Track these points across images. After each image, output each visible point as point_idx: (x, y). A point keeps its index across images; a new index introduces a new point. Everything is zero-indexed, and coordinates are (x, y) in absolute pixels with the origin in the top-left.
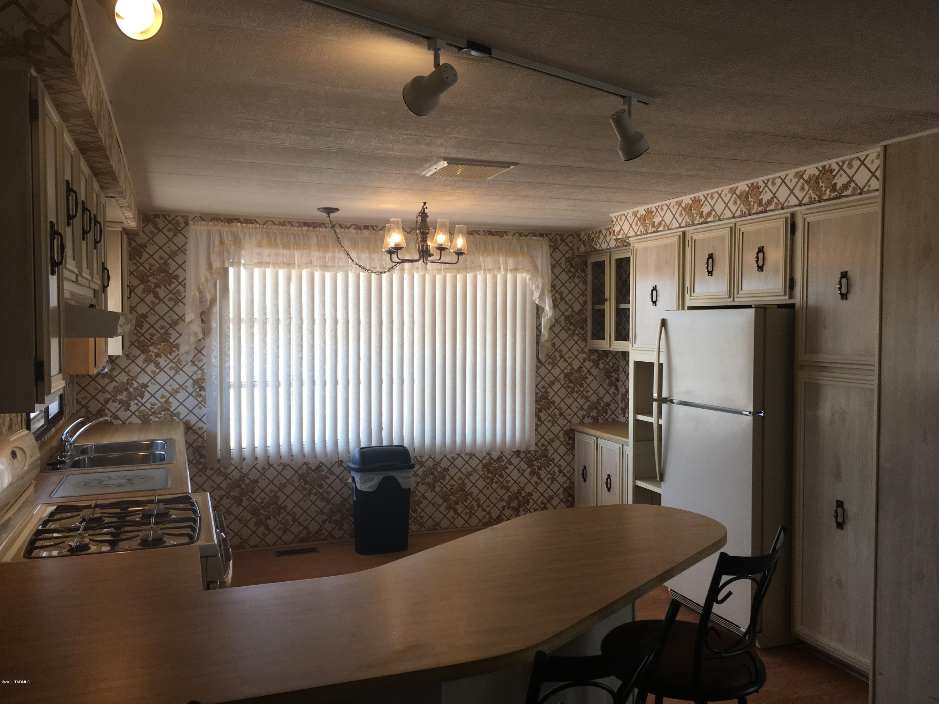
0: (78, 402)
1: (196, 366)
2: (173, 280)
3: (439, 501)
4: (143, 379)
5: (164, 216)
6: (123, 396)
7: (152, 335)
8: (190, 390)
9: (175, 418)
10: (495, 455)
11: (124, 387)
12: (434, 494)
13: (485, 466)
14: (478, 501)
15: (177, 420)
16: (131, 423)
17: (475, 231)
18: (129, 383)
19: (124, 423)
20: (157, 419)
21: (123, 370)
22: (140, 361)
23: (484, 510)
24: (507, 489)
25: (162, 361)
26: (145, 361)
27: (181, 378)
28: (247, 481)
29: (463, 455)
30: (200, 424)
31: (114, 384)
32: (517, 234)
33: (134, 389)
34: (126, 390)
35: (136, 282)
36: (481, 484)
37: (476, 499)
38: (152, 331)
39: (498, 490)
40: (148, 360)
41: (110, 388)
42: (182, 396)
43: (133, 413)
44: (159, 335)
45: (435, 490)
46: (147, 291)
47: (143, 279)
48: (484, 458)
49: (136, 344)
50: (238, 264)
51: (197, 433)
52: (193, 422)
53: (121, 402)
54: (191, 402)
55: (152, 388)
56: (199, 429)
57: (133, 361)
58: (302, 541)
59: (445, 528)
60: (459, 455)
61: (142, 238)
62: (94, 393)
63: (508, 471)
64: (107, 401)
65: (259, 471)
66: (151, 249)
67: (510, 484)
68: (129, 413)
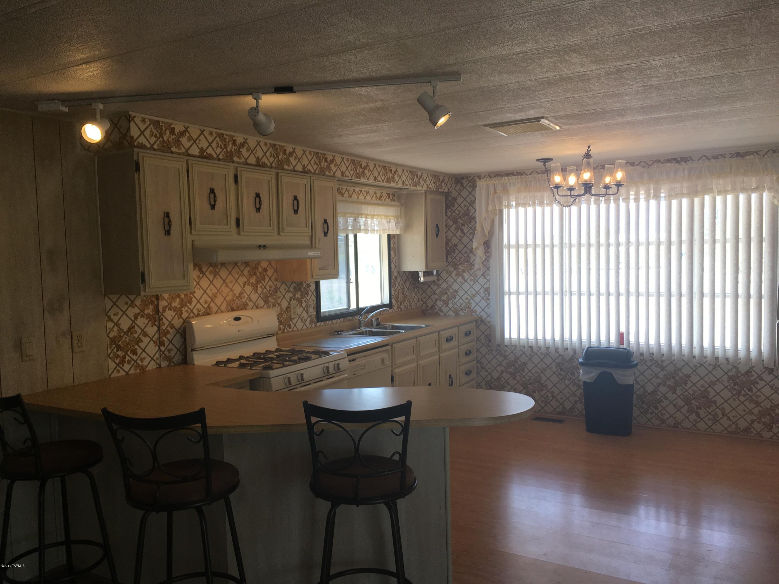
0: (422, 300)
1: (486, 278)
2: (472, 220)
3: (681, 403)
4: (455, 286)
5: (467, 178)
6: (444, 298)
7: (460, 258)
8: (483, 295)
9: (474, 313)
10: (743, 369)
11: (445, 292)
12: (675, 396)
13: (730, 378)
14: (723, 409)
15: (475, 315)
16: (449, 315)
17: (721, 154)
18: (448, 289)
19: (445, 315)
20: (463, 314)
21: (445, 281)
22: (453, 275)
23: (729, 419)
24: (758, 404)
25: (466, 275)
26: (456, 275)
27: (477, 287)
28: (519, 363)
29: (706, 365)
30: (488, 319)
31: (440, 289)
32: (771, 152)
33: (451, 293)
34: (446, 293)
35: (451, 223)
36: (726, 394)
37: (720, 408)
38: (460, 255)
39: (747, 403)
40: (458, 275)
41: (438, 292)
42: (478, 299)
43: (450, 309)
44: (464, 258)
45: (676, 392)
46: (458, 228)
47: (455, 221)
48: (730, 370)
49: (451, 264)
50: (509, 206)
51: (487, 325)
52: (484, 318)
53: (444, 301)
54: (483, 304)
55: (461, 293)
56: (488, 322)
57: (450, 275)
58: (559, 413)
59: (687, 428)
60: (701, 365)
61: (454, 194)
62: (430, 294)
63: (759, 387)
64: (436, 300)
65: (527, 357)
66: (460, 200)
67: (760, 400)
68: (448, 309)
